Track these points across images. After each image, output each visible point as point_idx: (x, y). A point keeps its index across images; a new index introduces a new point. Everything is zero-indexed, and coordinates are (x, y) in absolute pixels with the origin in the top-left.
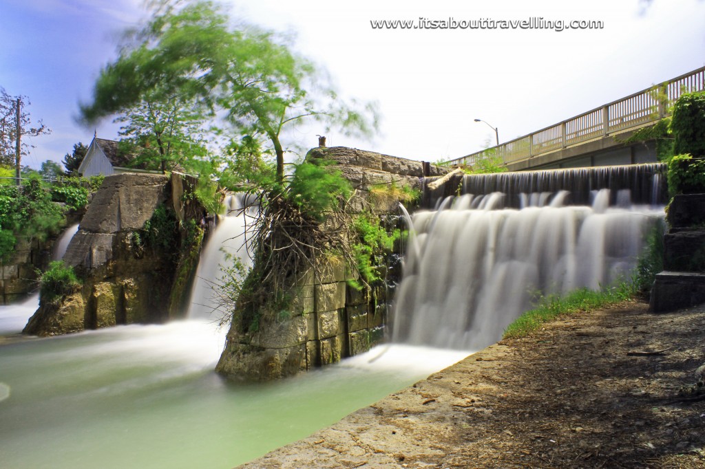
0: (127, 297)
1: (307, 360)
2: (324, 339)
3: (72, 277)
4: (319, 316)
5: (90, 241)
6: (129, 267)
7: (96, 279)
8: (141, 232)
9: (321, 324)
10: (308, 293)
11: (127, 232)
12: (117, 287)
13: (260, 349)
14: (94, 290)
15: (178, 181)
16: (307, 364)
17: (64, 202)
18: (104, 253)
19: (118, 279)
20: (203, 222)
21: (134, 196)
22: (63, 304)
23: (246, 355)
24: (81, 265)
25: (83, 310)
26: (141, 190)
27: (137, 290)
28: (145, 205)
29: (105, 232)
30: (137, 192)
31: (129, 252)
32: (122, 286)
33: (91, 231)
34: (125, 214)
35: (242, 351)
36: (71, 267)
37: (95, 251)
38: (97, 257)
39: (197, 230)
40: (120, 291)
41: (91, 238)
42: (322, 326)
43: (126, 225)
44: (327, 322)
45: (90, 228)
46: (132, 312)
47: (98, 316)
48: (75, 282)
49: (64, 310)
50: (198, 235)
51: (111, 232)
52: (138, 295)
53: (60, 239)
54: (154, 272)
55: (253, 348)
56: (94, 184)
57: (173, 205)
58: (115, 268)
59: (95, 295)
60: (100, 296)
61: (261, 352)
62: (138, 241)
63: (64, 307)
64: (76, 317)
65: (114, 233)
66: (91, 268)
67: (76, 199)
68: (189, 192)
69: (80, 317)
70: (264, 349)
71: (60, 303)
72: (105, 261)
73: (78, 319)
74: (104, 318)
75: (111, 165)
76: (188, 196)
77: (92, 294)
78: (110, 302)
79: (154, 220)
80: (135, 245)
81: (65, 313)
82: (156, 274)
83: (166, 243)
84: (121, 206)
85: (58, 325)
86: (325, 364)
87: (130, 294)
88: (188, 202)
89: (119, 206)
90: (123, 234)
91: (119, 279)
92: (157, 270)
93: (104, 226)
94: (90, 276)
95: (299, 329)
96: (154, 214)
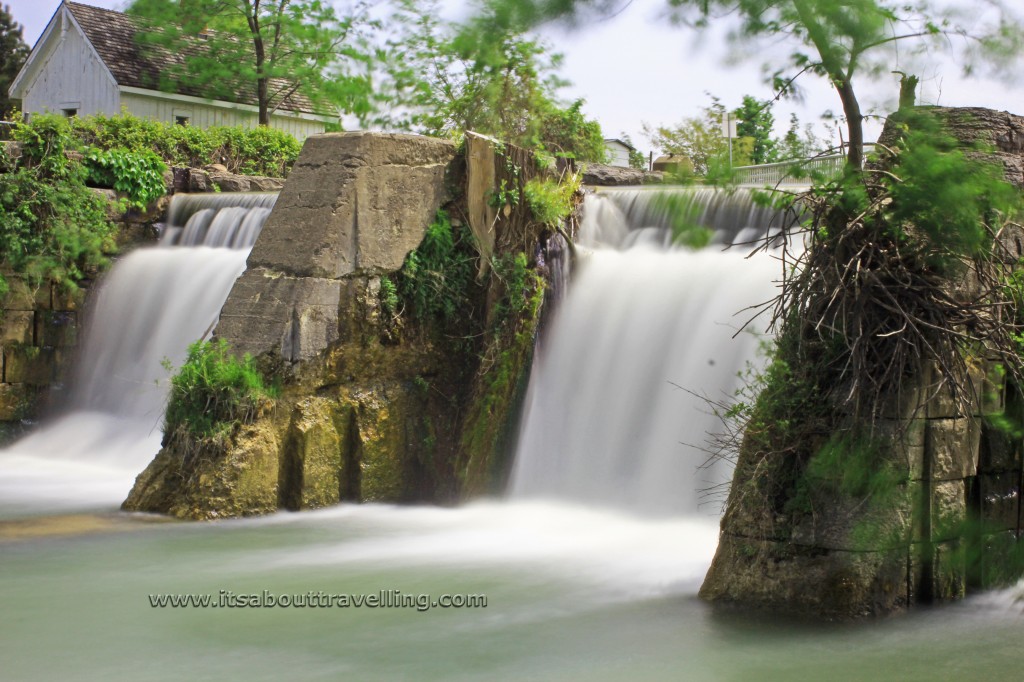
0: (364, 439)
1: (909, 582)
2: (941, 541)
3: (253, 379)
4: (934, 489)
5: (292, 296)
6: (367, 363)
7: (303, 389)
8: (398, 276)
9: (937, 505)
10: (916, 436)
11: (369, 278)
12: (341, 411)
13: (818, 552)
14: (297, 414)
15: (484, 156)
16: (909, 590)
17: (109, 187)
18: (322, 327)
19: (344, 390)
20: (541, 261)
21: (386, 192)
22: (235, 443)
23: (783, 564)
24: (271, 354)
25: (276, 460)
26: (400, 175)
27: (385, 421)
28: (408, 212)
29: (326, 275)
30: (392, 181)
31: (372, 326)
32: (353, 409)
33: (289, 272)
34: (367, 233)
35: (771, 555)
36: (248, 356)
37: (304, 319)
38: (311, 335)
39: (530, 281)
40: (351, 422)
41: (292, 288)
42: (938, 511)
43: (367, 263)
44: (947, 502)
45: (286, 263)
46: (374, 474)
47: (306, 480)
48: (258, 393)
49: (241, 459)
50: (533, 292)
51: (338, 275)
52: (387, 433)
53: (99, 285)
54: (420, 380)
55: (800, 549)
56: (107, 138)
57: (467, 215)
58: (341, 364)
59: (301, 427)
60: (310, 431)
61: (820, 557)
62: (393, 299)
63: (239, 452)
64: (263, 477)
65: (343, 278)
66: (294, 362)
67: (140, 181)
68: (509, 187)
69: (269, 478)
70: (826, 551)
71: (229, 441)
72: (325, 345)
73: (266, 484)
74: (317, 485)
75: (115, 82)
76: (508, 196)
77: (293, 426)
78: (330, 446)
79: (426, 249)
80: (385, 310)
81: (242, 465)
82: (427, 384)
83: (450, 308)
84: (360, 214)
85: (226, 492)
86: (939, 597)
87: (371, 431)
88: (507, 211)
89: (356, 212)
90: (360, 282)
91: (346, 391)
92: (425, 376)
93: (324, 261)
94: (290, 381)
95: (899, 512)
96: (427, 236)
